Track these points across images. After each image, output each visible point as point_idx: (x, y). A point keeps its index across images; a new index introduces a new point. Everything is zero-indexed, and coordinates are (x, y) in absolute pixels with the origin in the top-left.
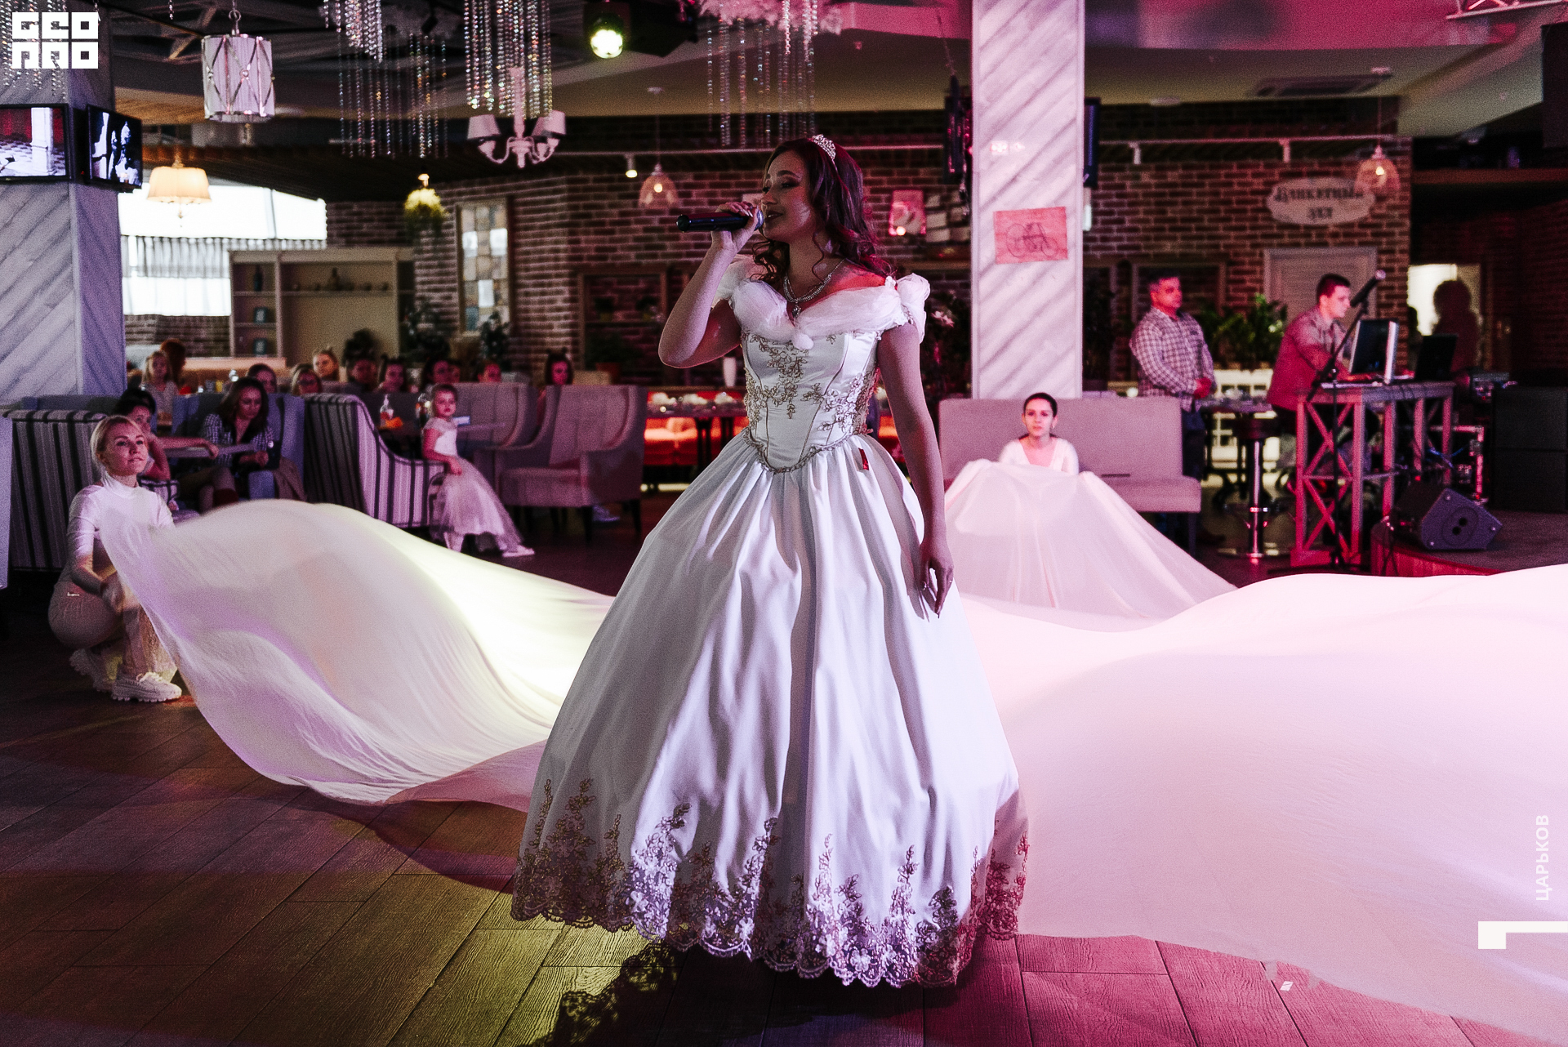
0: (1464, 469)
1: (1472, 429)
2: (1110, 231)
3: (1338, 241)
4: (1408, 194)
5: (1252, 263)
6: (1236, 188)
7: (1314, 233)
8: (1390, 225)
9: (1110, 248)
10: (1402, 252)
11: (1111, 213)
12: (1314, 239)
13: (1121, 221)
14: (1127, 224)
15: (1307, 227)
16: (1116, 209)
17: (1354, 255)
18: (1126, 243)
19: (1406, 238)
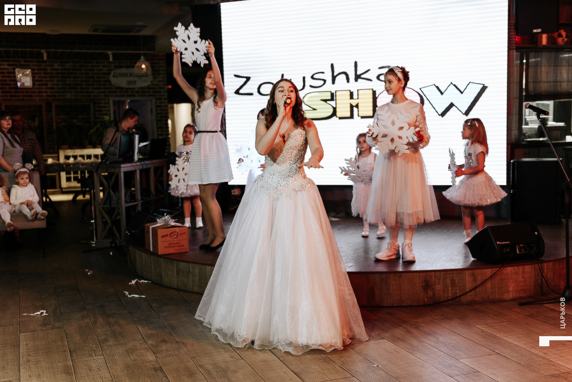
2: (42, 88)
3: (139, 94)
5: (105, 103)
6: (96, 71)
7: (130, 91)
8: (159, 88)
9: (43, 96)
10: (165, 99)
11: (42, 81)
12: (130, 93)
13: (47, 85)
14: (49, 86)
15: (127, 89)
16: (44, 79)
17: (146, 100)
18: (49, 94)
19: (166, 94)
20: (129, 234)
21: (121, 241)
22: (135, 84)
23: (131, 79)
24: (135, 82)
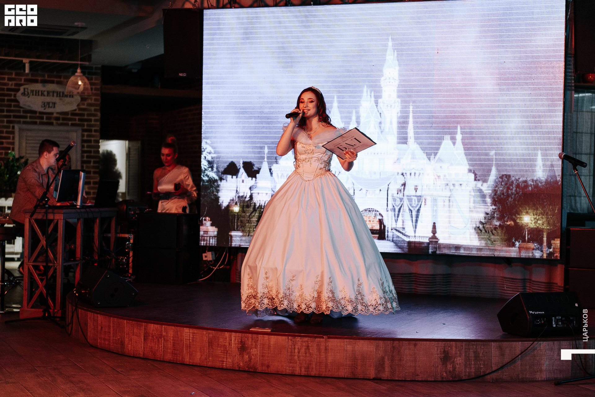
0: (122, 259)
1: (127, 236)
3: (59, 122)
4: (99, 98)
5: (8, 132)
7: (45, 116)
8: (89, 115)
10: (96, 131)
12: (45, 120)
15: (41, 113)
17: (68, 131)
19: (98, 123)
20: (77, 295)
21: (56, 311)
22: (54, 107)
23: (48, 99)
24: (54, 104)
